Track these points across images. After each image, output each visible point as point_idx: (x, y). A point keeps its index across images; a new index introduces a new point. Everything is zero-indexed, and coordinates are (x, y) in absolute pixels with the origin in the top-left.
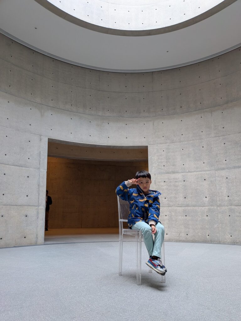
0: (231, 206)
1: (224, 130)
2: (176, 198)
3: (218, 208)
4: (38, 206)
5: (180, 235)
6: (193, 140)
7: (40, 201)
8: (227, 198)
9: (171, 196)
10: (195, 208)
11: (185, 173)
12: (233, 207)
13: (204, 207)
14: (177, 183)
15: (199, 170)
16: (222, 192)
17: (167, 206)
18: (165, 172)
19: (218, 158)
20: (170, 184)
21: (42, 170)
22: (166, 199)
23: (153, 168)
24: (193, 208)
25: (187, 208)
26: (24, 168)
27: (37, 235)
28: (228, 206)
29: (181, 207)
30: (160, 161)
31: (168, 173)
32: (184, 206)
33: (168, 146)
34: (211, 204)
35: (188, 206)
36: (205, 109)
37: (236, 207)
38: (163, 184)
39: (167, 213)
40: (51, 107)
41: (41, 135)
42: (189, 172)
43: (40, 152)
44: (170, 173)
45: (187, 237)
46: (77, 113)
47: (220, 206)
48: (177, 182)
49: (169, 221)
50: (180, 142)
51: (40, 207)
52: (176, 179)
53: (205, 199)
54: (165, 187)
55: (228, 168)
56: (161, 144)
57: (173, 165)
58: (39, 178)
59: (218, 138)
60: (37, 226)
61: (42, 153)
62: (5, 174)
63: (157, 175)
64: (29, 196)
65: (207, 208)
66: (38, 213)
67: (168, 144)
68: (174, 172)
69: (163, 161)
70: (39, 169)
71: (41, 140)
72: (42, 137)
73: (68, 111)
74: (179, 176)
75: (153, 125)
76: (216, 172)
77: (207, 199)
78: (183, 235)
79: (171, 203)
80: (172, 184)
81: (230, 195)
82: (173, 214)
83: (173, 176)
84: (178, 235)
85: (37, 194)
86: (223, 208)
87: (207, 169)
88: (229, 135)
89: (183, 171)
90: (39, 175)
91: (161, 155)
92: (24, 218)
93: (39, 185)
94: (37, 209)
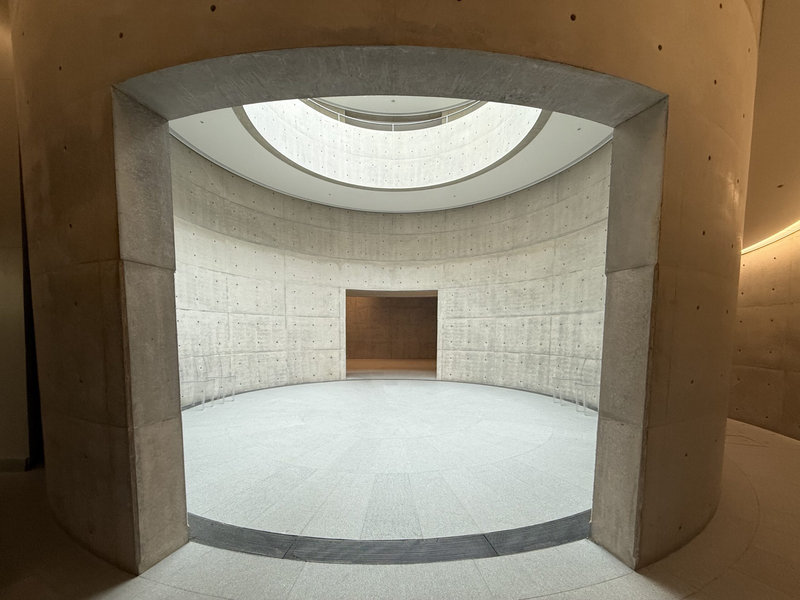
0: (505, 352)
1: (507, 277)
2: (460, 342)
3: (495, 354)
4: (340, 349)
5: (462, 376)
6: (480, 285)
7: (341, 345)
8: (503, 345)
9: (457, 340)
10: (476, 352)
11: (470, 319)
12: (507, 353)
13: (484, 352)
14: (463, 328)
15: (482, 316)
16: (500, 339)
17: (453, 349)
18: (452, 316)
19: (500, 305)
20: (456, 328)
21: (342, 318)
22: (452, 343)
23: (442, 312)
24: (475, 352)
25: (469, 352)
26: (327, 318)
27: (340, 373)
28: (503, 352)
29: (464, 350)
30: (448, 305)
31: (455, 318)
32: (467, 349)
33: (457, 290)
34: (490, 349)
35: (470, 350)
36: (493, 253)
37: (509, 354)
38: (449, 328)
39: (452, 356)
40: (347, 259)
41: (339, 288)
42: (474, 317)
43: (340, 303)
44: (457, 318)
45: (468, 378)
46: (371, 260)
47: (497, 351)
48: (462, 326)
49: (453, 363)
50: (468, 286)
51: (342, 350)
52: (462, 324)
53: (485, 344)
54: (451, 332)
55: (506, 316)
56: (450, 288)
57: (461, 310)
58: (340, 326)
59: (501, 285)
60: (340, 366)
61: (341, 303)
62: (313, 325)
63: (445, 319)
64: (332, 341)
65: (486, 352)
66: (340, 355)
67: (457, 288)
68: (460, 318)
69: (451, 305)
70: (339, 317)
71: (340, 291)
72: (341, 289)
73: (363, 260)
74: (465, 321)
75: (444, 268)
76: (497, 319)
77: (487, 345)
78: (464, 376)
79: (456, 347)
80: (458, 329)
81: (506, 342)
82: (457, 357)
83: (459, 321)
84: (460, 376)
85: (339, 340)
86: (499, 353)
87: (489, 315)
88: (511, 283)
89: (469, 316)
90: (340, 323)
91: (450, 300)
92: (329, 359)
93: (340, 332)
94: (339, 352)
